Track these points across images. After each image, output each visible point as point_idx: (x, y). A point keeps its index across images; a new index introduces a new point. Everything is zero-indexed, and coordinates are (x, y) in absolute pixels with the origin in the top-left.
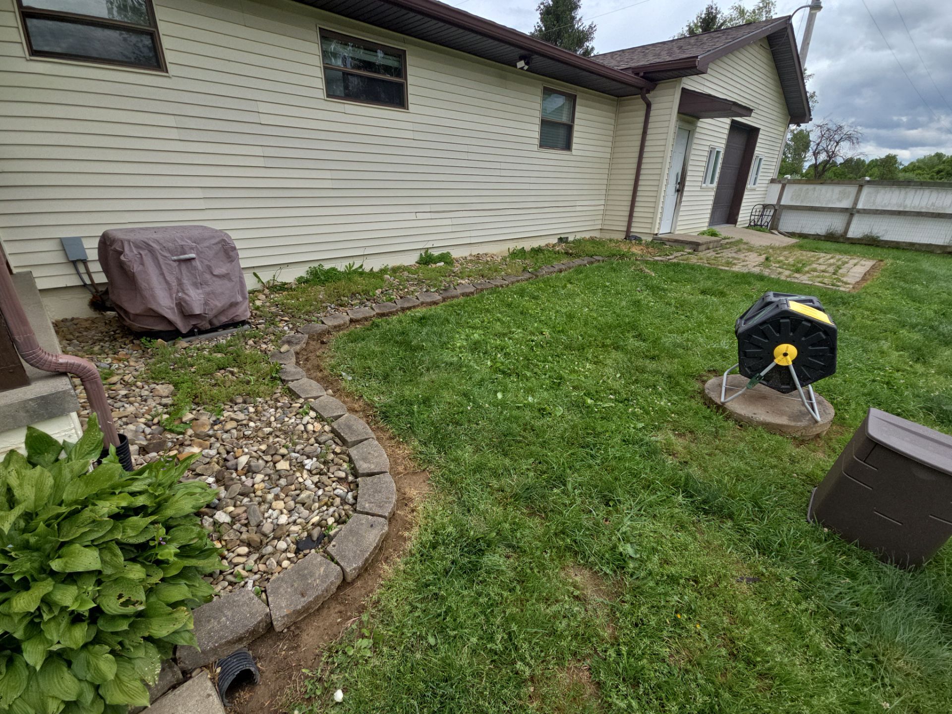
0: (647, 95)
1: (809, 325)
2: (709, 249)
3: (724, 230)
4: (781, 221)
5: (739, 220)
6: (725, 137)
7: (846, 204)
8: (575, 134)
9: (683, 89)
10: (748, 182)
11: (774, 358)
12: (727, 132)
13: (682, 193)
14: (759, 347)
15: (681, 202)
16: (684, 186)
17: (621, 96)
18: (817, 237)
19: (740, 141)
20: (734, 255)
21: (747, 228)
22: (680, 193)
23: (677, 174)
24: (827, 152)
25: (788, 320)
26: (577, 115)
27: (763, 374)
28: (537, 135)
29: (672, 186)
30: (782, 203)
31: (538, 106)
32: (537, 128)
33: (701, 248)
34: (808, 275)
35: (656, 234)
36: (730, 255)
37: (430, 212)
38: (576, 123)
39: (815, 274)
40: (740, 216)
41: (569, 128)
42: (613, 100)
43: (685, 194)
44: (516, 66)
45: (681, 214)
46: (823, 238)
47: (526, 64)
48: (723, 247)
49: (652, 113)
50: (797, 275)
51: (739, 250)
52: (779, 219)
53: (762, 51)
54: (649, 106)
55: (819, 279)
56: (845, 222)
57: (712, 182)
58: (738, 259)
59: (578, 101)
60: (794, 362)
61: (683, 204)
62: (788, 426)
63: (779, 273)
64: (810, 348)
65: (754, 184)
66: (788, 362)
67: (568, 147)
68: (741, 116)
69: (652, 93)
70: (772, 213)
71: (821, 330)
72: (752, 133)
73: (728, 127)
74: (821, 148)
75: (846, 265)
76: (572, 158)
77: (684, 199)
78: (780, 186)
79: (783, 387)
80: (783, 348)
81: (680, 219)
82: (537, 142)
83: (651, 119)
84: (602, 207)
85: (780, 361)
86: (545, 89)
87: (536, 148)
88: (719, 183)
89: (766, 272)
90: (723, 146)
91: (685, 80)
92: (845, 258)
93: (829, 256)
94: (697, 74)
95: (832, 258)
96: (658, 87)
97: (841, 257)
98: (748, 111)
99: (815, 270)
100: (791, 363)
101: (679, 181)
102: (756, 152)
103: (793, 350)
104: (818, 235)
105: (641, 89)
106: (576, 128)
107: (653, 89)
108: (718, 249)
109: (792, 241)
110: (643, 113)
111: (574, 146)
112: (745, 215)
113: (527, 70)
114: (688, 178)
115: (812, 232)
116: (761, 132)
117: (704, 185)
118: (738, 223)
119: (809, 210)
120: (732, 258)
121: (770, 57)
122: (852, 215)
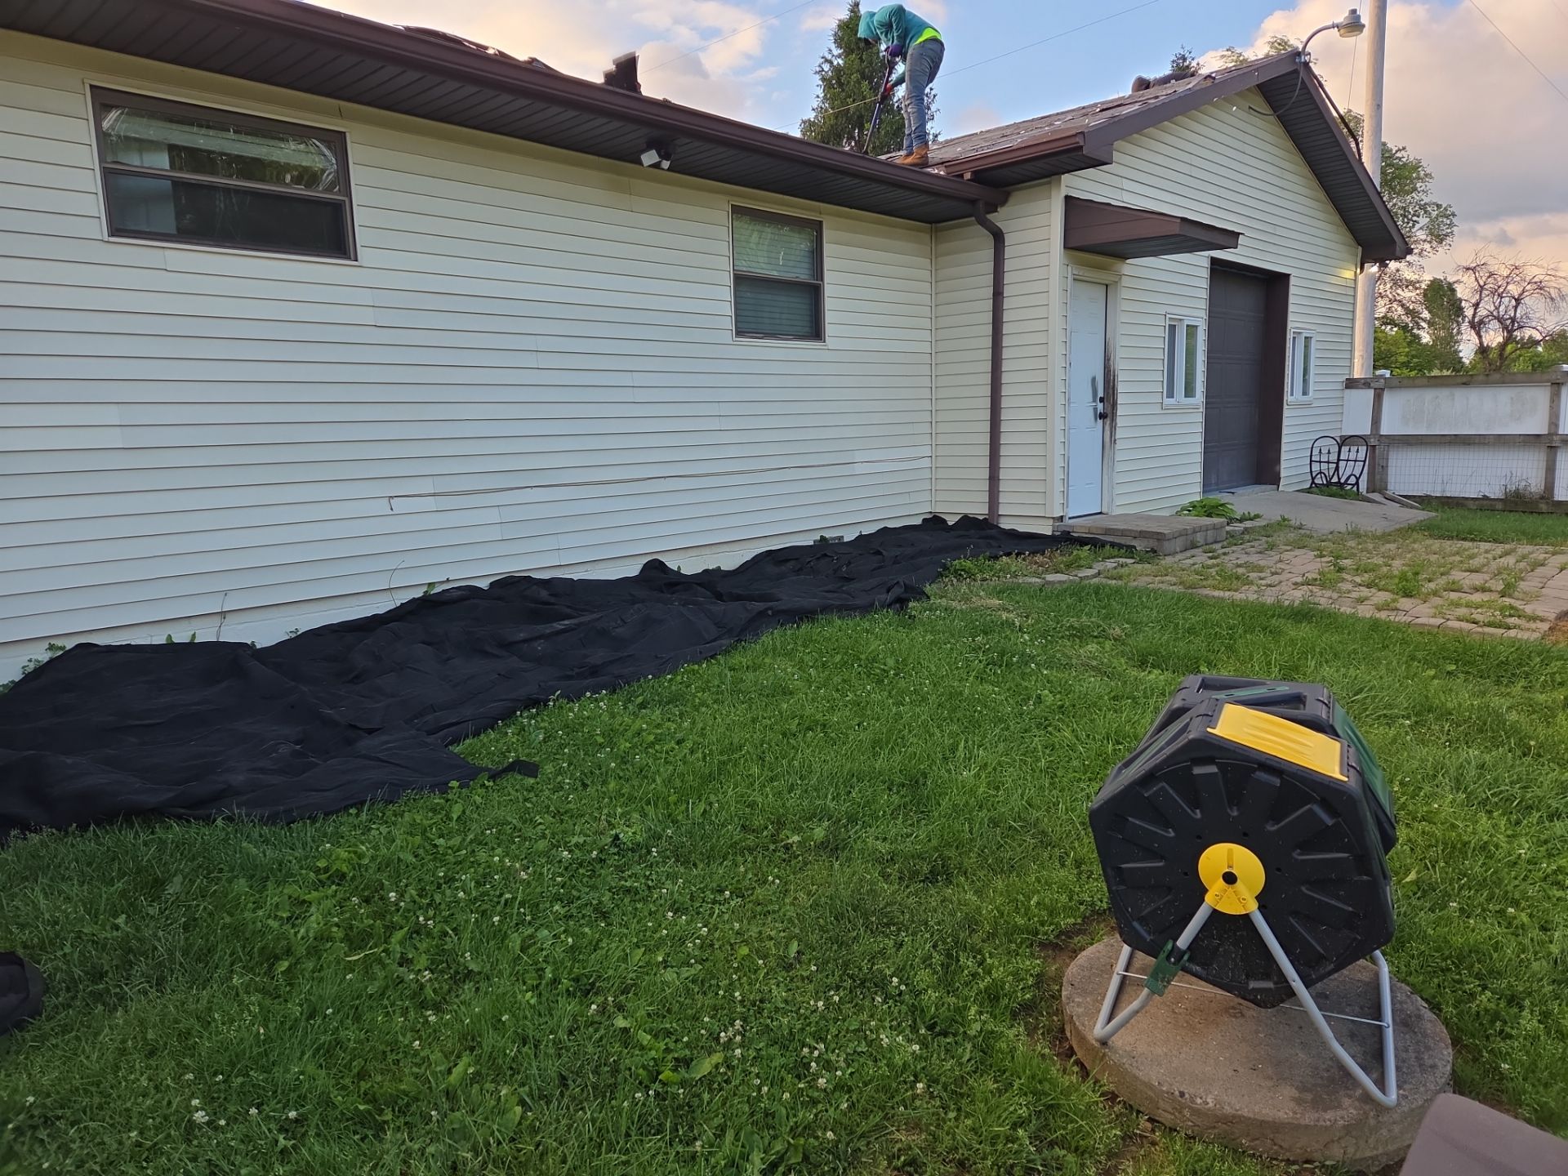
0: (990, 217)
1: (1277, 782)
2: (1194, 546)
3: (1246, 500)
4: (1391, 471)
5: (1283, 475)
6: (1205, 294)
7: (1536, 425)
8: (829, 304)
9: (1068, 198)
10: (1287, 388)
11: (1206, 891)
12: (1205, 284)
13: (1113, 420)
14: (1154, 855)
15: (1113, 441)
16: (1114, 405)
17: (939, 222)
18: (1484, 505)
19: (1245, 302)
20: (1254, 559)
21: (1308, 491)
22: (1108, 421)
23: (1094, 380)
24: (1500, 320)
25: (1213, 769)
26: (827, 263)
27: (1183, 941)
28: (728, 309)
29: (1085, 405)
30: (1384, 431)
31: (724, 248)
32: (727, 293)
33: (1168, 546)
34: (1437, 601)
35: (1061, 518)
36: (1244, 559)
37: (434, 495)
38: (826, 281)
39: (1454, 596)
40: (1283, 465)
41: (813, 292)
42: (920, 230)
43: (1120, 422)
44: (641, 163)
45: (1119, 467)
46: (1499, 506)
47: (664, 156)
48: (1233, 539)
49: (1008, 252)
50: (1405, 603)
51: (1271, 547)
52: (1385, 468)
53: (1258, 121)
54: (998, 237)
55: (1462, 611)
56: (1543, 465)
57: (1189, 391)
58: (1261, 569)
59: (827, 234)
60: (1264, 900)
61: (1118, 446)
62: (1294, 1128)
63: (1361, 601)
64: (1298, 856)
65: (1305, 393)
66: (1242, 900)
67: (815, 331)
68: (1222, 248)
69: (1003, 211)
70: (1361, 456)
71: (1310, 800)
72: (1273, 286)
73: (1206, 273)
74: (1485, 313)
75: (1540, 570)
76: (828, 356)
77: (1119, 434)
78: (1370, 393)
79: (1253, 985)
80: (1217, 858)
81: (1118, 479)
82: (729, 324)
83: (1008, 265)
84: (926, 463)
85: (1219, 898)
86: (736, 210)
87: (728, 336)
88: (1209, 395)
89: (1323, 599)
90: (1204, 315)
91: (1066, 178)
92: (1538, 553)
93: (1499, 549)
94: (1093, 166)
95: (1506, 554)
96: (1012, 200)
97: (1529, 548)
98: (1230, 238)
99: (1454, 587)
100: (1252, 907)
101: (1101, 394)
102: (1290, 325)
103: (1247, 863)
104: (1485, 498)
105: (973, 202)
106: (829, 290)
107: (1004, 202)
108: (1217, 546)
109: (1418, 515)
110: (989, 253)
111: (829, 330)
112: (1293, 463)
113: (669, 170)
114: (1120, 388)
115: (1472, 494)
116: (1293, 281)
117: (1168, 401)
118: (1282, 483)
119: (1450, 443)
120: (1246, 565)
121: (1280, 130)
122: (1552, 449)
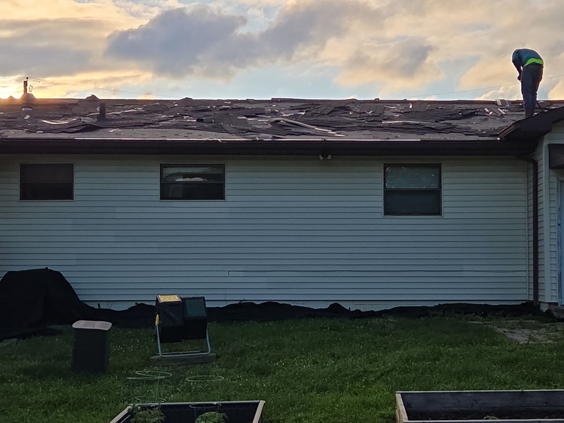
8: (444, 198)
9: (549, 145)
26: (444, 181)
28: (380, 204)
31: (379, 180)
37: (243, 271)
38: (443, 188)
41: (437, 193)
49: (539, 170)
54: (534, 163)
67: (437, 211)
76: (445, 222)
82: (382, 210)
83: (539, 176)
84: (523, 274)
86: (387, 165)
87: (382, 215)
91: (547, 136)
106: (444, 193)
